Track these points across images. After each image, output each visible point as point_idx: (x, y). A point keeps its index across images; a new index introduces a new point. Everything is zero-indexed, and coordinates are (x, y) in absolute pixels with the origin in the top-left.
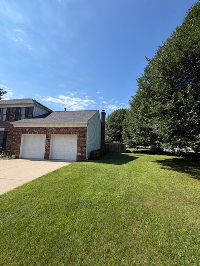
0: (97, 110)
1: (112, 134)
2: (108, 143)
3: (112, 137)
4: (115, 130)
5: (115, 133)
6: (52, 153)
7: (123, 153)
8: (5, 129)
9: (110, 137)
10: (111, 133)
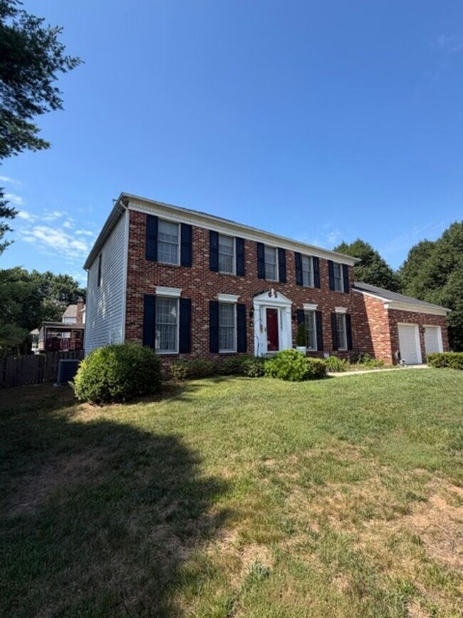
8: (317, 308)
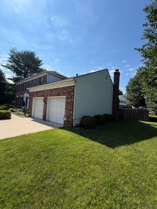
0: (106, 69)
1: (135, 98)
2: (128, 108)
3: (133, 102)
4: (138, 94)
5: (138, 97)
6: (49, 115)
7: (143, 121)
9: (132, 101)
10: (133, 98)
